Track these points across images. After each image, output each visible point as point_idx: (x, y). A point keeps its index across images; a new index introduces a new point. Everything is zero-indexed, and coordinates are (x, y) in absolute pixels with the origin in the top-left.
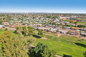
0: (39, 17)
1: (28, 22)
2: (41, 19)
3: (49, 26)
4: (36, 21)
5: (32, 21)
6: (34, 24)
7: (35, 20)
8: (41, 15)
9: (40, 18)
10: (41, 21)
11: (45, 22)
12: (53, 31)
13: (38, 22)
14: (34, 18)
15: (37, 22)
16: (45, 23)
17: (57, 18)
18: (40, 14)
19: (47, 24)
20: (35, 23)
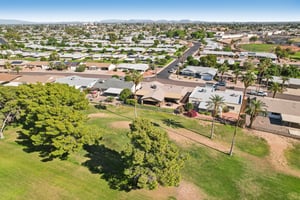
0: (137, 34)
1: (87, 55)
2: (142, 41)
3: (186, 75)
4: (122, 52)
5: (103, 52)
6: (112, 67)
7: (116, 48)
8: (144, 29)
9: (140, 37)
10: (143, 50)
11: (163, 52)
12: (225, 111)
13: (130, 53)
14: (112, 38)
15: (125, 57)
16: (163, 57)
17: (208, 36)
18: (138, 24)
19: (175, 65)
20: (115, 62)
